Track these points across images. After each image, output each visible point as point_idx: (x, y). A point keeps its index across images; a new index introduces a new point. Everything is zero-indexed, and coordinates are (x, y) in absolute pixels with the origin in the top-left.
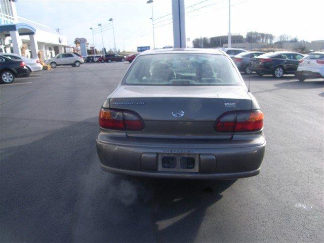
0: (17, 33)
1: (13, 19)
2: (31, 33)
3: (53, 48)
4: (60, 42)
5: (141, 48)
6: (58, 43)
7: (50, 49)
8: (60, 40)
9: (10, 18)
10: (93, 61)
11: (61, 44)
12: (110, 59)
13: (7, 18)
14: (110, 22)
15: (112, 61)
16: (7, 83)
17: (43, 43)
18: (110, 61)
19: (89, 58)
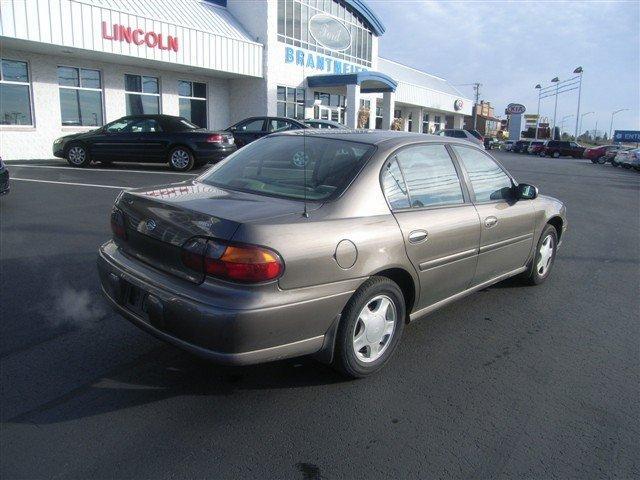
0: (358, 88)
1: (369, 65)
2: (387, 89)
3: (443, 119)
4: (456, 108)
5: (623, 133)
6: (452, 110)
7: (437, 120)
8: (458, 104)
9: (364, 64)
10: (526, 152)
11: (459, 112)
12: (557, 151)
13: (359, 62)
14: (577, 75)
15: (561, 155)
16: (299, 168)
17: (422, 107)
18: (556, 155)
19: (520, 143)
